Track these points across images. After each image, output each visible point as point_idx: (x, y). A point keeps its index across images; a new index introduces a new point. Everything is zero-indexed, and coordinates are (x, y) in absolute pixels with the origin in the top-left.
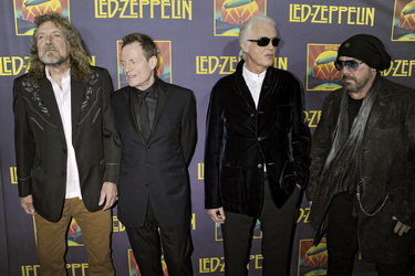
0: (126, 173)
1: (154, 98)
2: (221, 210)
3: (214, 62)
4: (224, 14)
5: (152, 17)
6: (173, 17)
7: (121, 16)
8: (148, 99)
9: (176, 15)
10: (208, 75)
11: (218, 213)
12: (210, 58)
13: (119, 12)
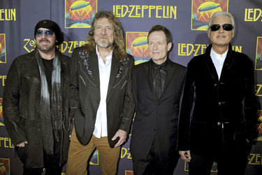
0: (141, 120)
1: (165, 71)
2: (188, 152)
3: (190, 47)
4: (199, 16)
5: (150, 16)
6: (164, 17)
7: (130, 16)
8: (161, 70)
9: (166, 15)
10: (186, 56)
11: (186, 154)
12: (188, 45)
13: (128, 14)
